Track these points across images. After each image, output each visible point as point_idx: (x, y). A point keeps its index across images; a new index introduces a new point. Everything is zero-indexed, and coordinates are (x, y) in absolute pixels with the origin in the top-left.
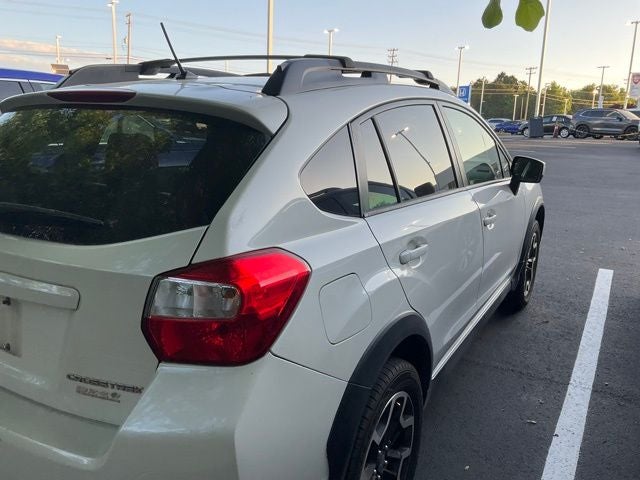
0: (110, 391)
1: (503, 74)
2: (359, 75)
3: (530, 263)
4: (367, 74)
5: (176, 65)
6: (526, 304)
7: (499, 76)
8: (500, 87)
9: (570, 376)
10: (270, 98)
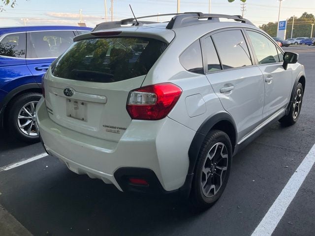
0: (117, 130)
1: (305, 13)
2: (207, 19)
3: (297, 104)
4: (210, 18)
5: (135, 20)
6: (294, 123)
7: (304, 15)
8: (304, 20)
9: (309, 151)
10: (169, 30)
